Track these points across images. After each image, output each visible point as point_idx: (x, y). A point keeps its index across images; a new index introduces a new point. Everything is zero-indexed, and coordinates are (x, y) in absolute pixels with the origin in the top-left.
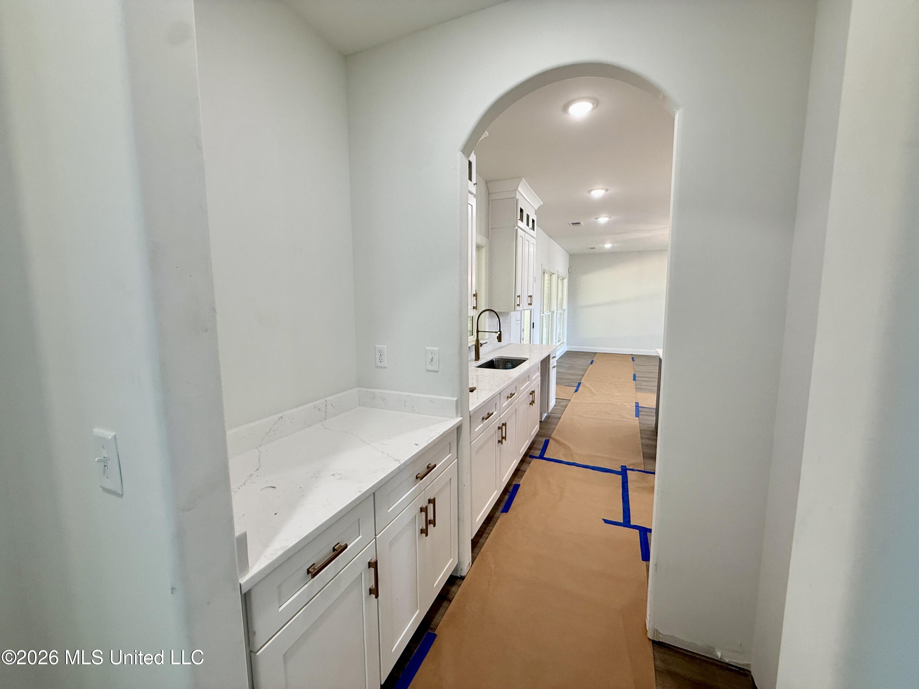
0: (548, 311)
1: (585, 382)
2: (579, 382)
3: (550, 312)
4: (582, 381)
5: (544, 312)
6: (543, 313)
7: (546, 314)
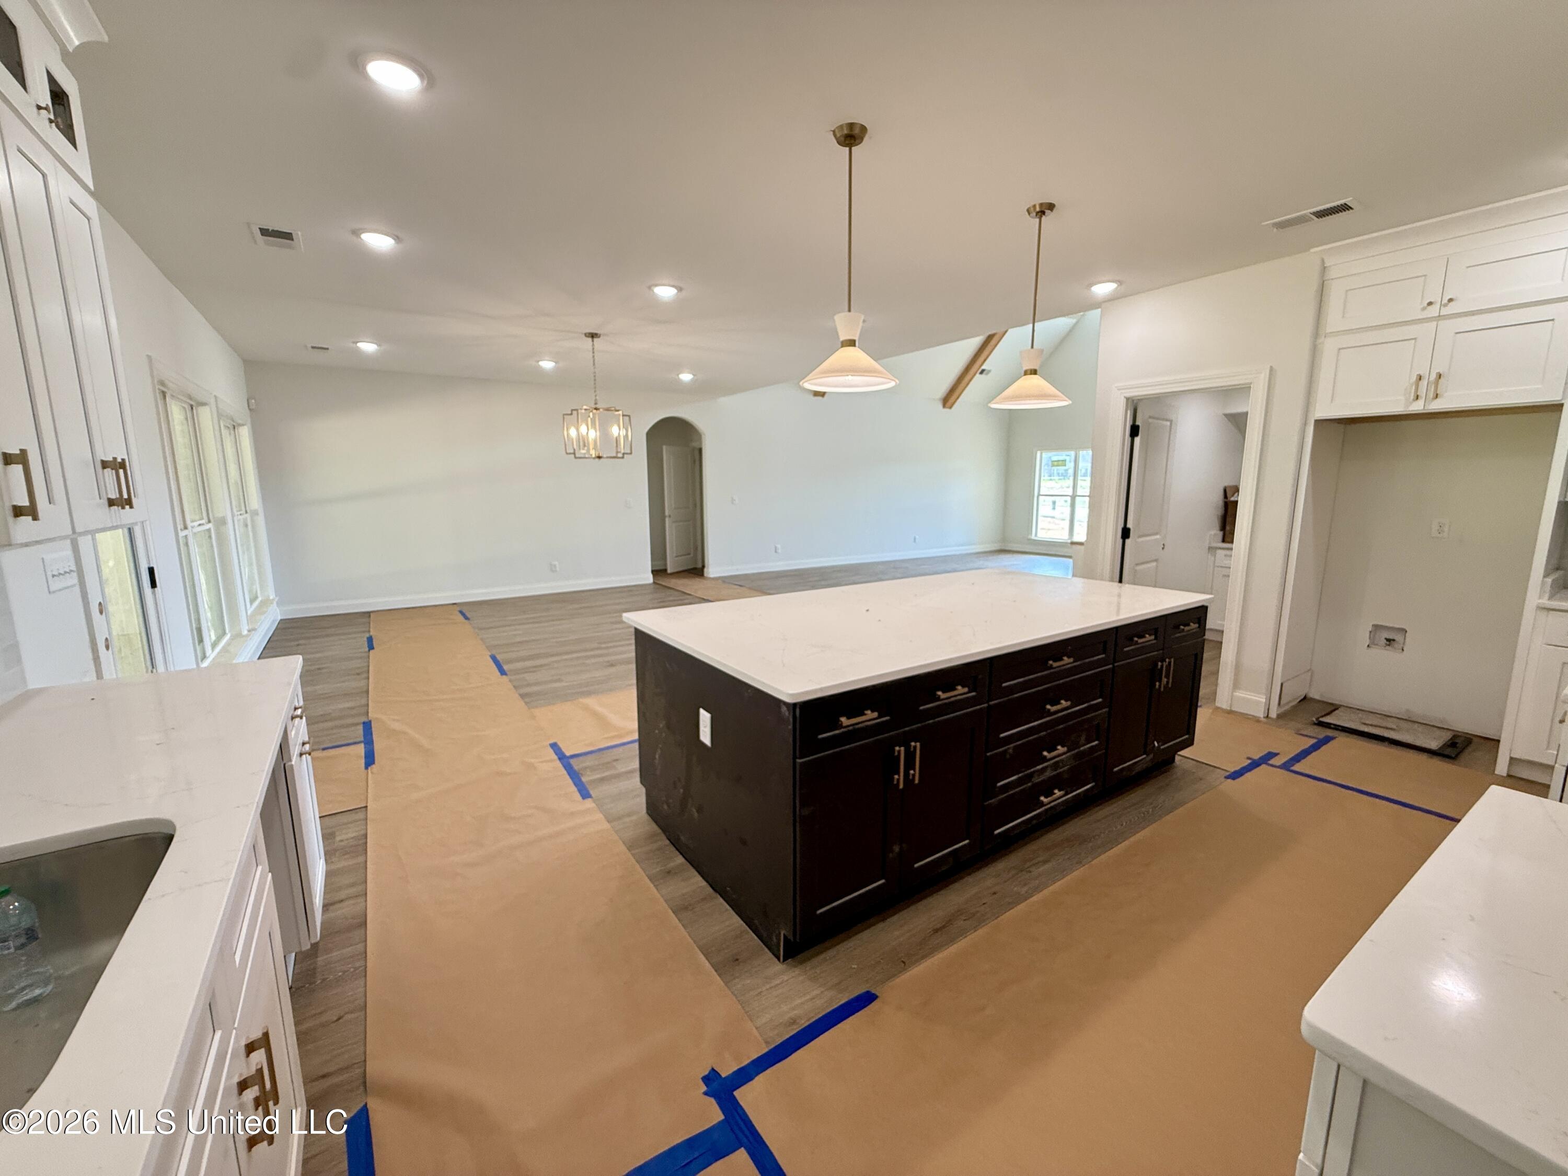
0: (202, 519)
1: (384, 717)
2: (364, 719)
3: (209, 521)
4: (372, 715)
5: (189, 524)
6: (186, 528)
7: (196, 530)
